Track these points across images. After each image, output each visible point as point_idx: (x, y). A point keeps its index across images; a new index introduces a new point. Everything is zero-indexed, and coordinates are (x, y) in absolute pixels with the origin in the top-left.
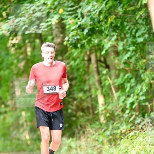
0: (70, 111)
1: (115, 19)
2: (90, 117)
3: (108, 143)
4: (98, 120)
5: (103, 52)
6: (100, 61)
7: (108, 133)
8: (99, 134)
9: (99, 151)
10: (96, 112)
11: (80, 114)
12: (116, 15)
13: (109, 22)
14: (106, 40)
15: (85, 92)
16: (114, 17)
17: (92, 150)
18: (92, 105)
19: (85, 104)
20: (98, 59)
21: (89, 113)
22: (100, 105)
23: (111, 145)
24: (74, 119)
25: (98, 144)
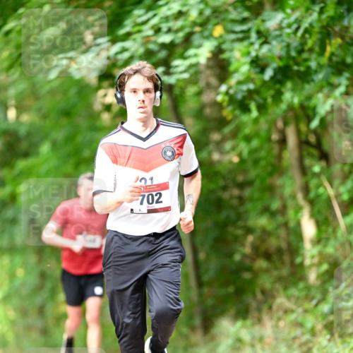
0: (237, 257)
1: (340, 46)
2: (285, 271)
3: (325, 332)
4: (303, 278)
5: (315, 123)
6: (308, 143)
7: (325, 308)
8: (306, 311)
9: (305, 348)
10: (298, 260)
11: (262, 264)
12: (342, 38)
13: (327, 54)
14: (320, 96)
15: (273, 214)
16: (339, 41)
17: (289, 347)
18: (289, 244)
19: (273, 243)
20: (303, 137)
21: (283, 263)
22: (307, 245)
23: (332, 335)
24: (247, 276)
25: (303, 334)
